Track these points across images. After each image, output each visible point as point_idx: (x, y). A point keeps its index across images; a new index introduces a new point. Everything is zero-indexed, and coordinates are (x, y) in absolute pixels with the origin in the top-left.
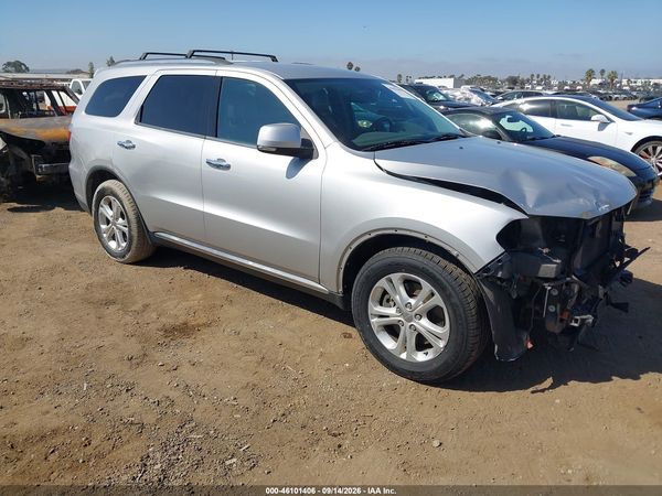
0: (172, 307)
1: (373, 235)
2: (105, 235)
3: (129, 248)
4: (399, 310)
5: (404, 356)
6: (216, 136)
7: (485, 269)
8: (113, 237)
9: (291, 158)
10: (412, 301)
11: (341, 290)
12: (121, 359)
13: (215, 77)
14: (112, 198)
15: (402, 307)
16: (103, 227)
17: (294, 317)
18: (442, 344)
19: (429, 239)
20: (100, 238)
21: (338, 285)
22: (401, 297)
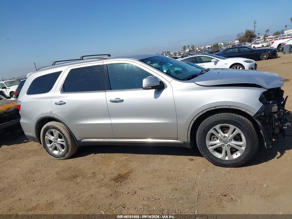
0: (106, 170)
1: (204, 112)
2: (50, 149)
3: (67, 151)
4: (221, 140)
5: (227, 158)
6: (111, 90)
7: (258, 113)
8: (56, 149)
9: (155, 90)
10: (226, 135)
11: (189, 140)
12: (107, 197)
13: (103, 65)
14: (53, 130)
15: (222, 139)
16: (49, 145)
17: (163, 159)
18: (243, 148)
19: (231, 107)
20: (48, 151)
21: (188, 138)
22: (221, 134)
